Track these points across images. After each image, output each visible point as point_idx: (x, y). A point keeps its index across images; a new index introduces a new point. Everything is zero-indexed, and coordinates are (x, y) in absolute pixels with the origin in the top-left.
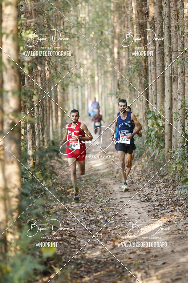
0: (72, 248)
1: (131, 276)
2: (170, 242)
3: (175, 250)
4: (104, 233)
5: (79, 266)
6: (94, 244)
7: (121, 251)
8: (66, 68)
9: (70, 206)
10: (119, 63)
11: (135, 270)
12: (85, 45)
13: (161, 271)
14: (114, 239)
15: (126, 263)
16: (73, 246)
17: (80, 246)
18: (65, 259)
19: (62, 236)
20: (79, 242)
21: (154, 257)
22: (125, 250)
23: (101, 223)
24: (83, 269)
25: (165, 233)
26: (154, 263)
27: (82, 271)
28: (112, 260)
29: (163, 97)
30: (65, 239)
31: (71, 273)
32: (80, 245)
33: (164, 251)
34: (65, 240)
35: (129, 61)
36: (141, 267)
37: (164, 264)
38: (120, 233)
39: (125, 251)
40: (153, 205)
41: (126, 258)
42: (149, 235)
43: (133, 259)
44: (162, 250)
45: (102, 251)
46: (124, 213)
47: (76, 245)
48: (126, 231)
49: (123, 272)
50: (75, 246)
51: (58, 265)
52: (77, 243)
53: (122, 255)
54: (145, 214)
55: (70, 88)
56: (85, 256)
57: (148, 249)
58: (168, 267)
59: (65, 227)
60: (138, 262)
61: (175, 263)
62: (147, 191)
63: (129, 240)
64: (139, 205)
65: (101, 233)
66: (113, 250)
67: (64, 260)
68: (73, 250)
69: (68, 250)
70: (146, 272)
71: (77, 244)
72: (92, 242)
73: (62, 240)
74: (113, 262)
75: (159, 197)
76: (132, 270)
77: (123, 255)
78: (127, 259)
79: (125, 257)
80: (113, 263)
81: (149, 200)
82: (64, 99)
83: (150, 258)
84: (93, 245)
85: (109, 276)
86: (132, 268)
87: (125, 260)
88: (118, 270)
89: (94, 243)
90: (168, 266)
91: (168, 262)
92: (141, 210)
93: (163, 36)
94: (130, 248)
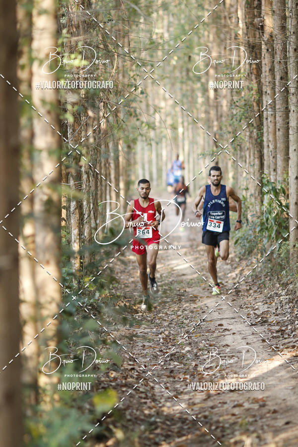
0: (141, 398)
1: (236, 443)
2: (297, 390)
4: (192, 375)
5: (153, 427)
6: (177, 392)
7: (220, 403)
8: (132, 114)
9: (139, 331)
10: (217, 106)
11: (242, 434)
12: (162, 78)
13: (283, 436)
15: (227, 423)
16: (143, 395)
17: (154, 395)
18: (130, 415)
19: (126, 379)
20: (153, 388)
21: (271, 412)
22: (225, 402)
23: (188, 359)
24: (158, 431)
25: (288, 375)
26: (272, 423)
27: (158, 434)
28: (205, 417)
29: (287, 159)
30: (130, 384)
31: (140, 437)
32: (155, 393)
33: (289, 403)
34: (131, 386)
35: (232, 104)
36: (252, 428)
37: (287, 423)
38: (218, 374)
39: (226, 403)
40: (270, 330)
41: (227, 415)
42: (263, 378)
43: (238, 416)
44: (285, 401)
45: (189, 403)
46: (224, 343)
47: (148, 394)
48: (227, 371)
49: (223, 436)
50: (146, 395)
51: (119, 425)
52: (149, 389)
53: (221, 409)
54: (258, 345)
55: (139, 146)
56: (163, 411)
57: (262, 400)
58: (294, 429)
59: (130, 365)
60: (247, 420)
62: (262, 308)
64: (248, 331)
65: (187, 374)
66: (206, 402)
67: (129, 417)
68: (143, 401)
69: (135, 401)
70: (258, 437)
71: (150, 392)
72: (173, 389)
73: (125, 385)
74: (207, 420)
75: (279, 318)
76: (237, 433)
77: (223, 410)
78: (229, 417)
79: (225, 413)
80: (207, 423)
81: (264, 322)
82: (129, 163)
83: (265, 415)
84: (175, 393)
85: (201, 442)
86: (236, 430)
87: (226, 417)
88: (216, 433)
89: (176, 390)
90: (295, 427)
91: (294, 421)
92: (251, 338)
93: (286, 63)
94: (233, 399)
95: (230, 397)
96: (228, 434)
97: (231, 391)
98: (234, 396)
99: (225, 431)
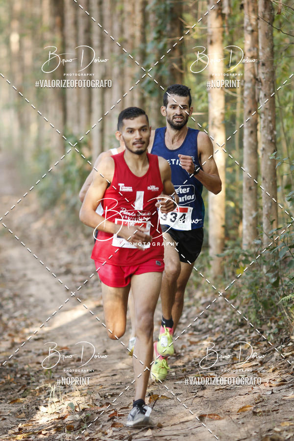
1: (41, 390)
2: (101, 338)
3: (108, 351)
7: (25, 351)
10: (20, 57)
11: (46, 382)
14: (13, 333)
15: (33, 371)
21: (75, 360)
22: (29, 350)
25: (92, 324)
28: (11, 365)
36: (56, 376)
37: (92, 371)
38: (23, 323)
40: (75, 281)
41: (32, 363)
48: (31, 320)
49: (28, 384)
53: (26, 357)
54: (62, 294)
57: (66, 348)
58: (98, 376)
61: (110, 370)
62: (65, 258)
63: (37, 335)
64: (50, 280)
66: (11, 350)
74: (12, 368)
75: (83, 269)
76: (42, 381)
77: (28, 359)
78: (34, 365)
79: (30, 361)
80: (12, 371)
81: (68, 272)
83: (69, 363)
85: (6, 390)
86: (41, 378)
87: (31, 366)
88: (21, 381)
90: (99, 374)
91: (99, 369)
92: (55, 288)
94: (38, 347)
95: (35, 346)
96: (33, 382)
97: (36, 340)
98: (39, 345)
99: (30, 379)
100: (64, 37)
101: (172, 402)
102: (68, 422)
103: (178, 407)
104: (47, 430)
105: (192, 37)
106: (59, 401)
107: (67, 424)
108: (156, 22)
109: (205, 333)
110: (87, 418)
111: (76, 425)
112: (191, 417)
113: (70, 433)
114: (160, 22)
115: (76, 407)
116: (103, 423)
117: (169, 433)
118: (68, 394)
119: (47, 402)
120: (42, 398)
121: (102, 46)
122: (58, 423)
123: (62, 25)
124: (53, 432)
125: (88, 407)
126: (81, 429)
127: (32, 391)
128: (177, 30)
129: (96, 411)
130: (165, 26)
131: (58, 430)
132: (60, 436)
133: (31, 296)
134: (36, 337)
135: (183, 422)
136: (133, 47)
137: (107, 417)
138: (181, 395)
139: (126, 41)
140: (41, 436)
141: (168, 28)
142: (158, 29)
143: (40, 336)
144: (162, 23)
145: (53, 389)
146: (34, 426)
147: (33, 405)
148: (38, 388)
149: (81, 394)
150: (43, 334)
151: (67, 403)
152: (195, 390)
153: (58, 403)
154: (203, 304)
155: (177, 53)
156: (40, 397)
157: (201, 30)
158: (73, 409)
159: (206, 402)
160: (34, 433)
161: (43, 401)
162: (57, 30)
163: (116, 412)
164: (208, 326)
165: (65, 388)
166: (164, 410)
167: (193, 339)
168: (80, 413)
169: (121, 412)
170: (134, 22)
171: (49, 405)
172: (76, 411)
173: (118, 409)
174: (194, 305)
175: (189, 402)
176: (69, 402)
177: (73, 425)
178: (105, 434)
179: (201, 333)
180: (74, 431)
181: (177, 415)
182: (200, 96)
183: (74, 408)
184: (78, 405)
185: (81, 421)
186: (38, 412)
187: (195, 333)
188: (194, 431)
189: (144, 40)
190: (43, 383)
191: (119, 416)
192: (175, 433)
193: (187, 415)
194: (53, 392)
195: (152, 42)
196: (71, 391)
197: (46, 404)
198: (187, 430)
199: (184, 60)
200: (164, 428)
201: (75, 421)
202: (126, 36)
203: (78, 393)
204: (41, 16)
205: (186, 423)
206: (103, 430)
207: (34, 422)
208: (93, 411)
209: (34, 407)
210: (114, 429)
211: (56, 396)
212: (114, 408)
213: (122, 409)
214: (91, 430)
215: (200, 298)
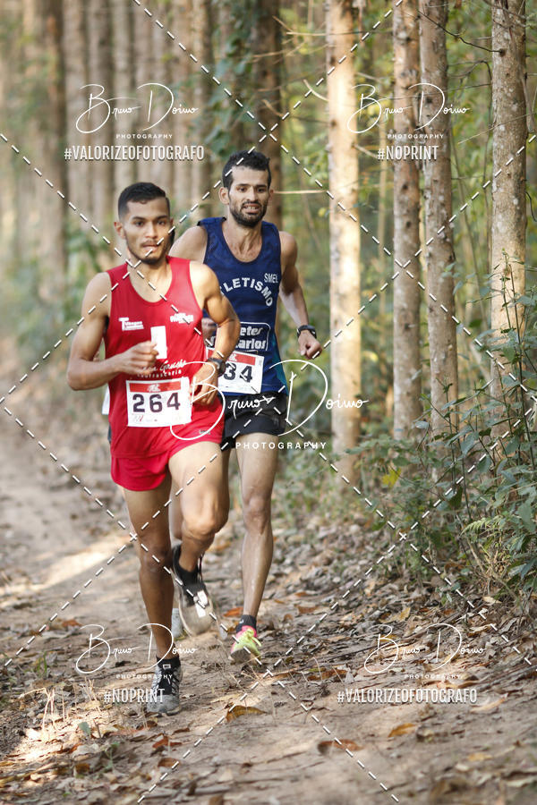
1: (28, 700)
2: (136, 603)
11: (38, 684)
15: (12, 664)
22: (7, 627)
25: (120, 578)
33: (121, 628)
36: (56, 674)
37: (120, 664)
39: (8, 629)
41: (11, 650)
42: (75, 583)
43: (32, 652)
44: (114, 625)
48: (8, 571)
54: (64, 524)
57: (73, 623)
58: (133, 673)
60: (47, 659)
62: (68, 457)
63: (19, 599)
64: (42, 498)
70: (69, 689)
76: (30, 682)
81: (72, 484)
83: (79, 649)
86: (28, 678)
87: (9, 655)
90: (134, 670)
91: (132, 661)
92: (51, 513)
93: (109, 16)
94: (21, 621)
95: (15, 619)
96: (14, 685)
97: (17, 607)
98: (23, 616)
99: (7, 680)
100: (62, 54)
101: (269, 719)
102: (79, 758)
103: (280, 729)
104: (40, 773)
105: (297, 53)
106: (61, 720)
107: (76, 762)
108: (232, 24)
109: (326, 592)
110: (114, 749)
111: (93, 763)
112: (304, 747)
113: (83, 778)
114: (238, 24)
115: (93, 730)
116: (143, 760)
117: (264, 776)
118: (78, 707)
119: (39, 721)
120: (31, 713)
121: (132, 70)
122: (61, 759)
123: (59, 32)
124: (51, 776)
125: (116, 730)
126: (103, 769)
127: (12, 701)
128: (270, 39)
129: (130, 737)
130: (249, 32)
131: (61, 772)
132: (64, 783)
133: (7, 527)
134: (18, 603)
135: (289, 756)
136: (189, 71)
137: (149, 747)
138: (284, 707)
139: (176, 60)
140: (30, 784)
141: (254, 35)
142: (235, 37)
143: (24, 601)
144: (242, 27)
145: (51, 698)
146: (17, 765)
147: (14, 727)
148: (22, 695)
149: (101, 706)
150: (31, 597)
151: (76, 723)
152: (309, 696)
153: (60, 723)
154: (322, 540)
155: (270, 80)
156: (27, 712)
157: (314, 39)
158: (87, 734)
159: (331, 719)
160: (16, 779)
161: (31, 720)
162: (49, 40)
163: (166, 738)
164: (332, 579)
165: (72, 695)
166: (253, 734)
167: (305, 604)
168: (101, 741)
169: (176, 738)
170: (192, 26)
171: (43, 726)
172: (93, 737)
173: (170, 732)
174: (306, 543)
175: (300, 718)
176: (81, 721)
177: (87, 762)
178: (147, 779)
179: (319, 592)
180: (91, 773)
181: (278, 743)
182: (314, 160)
183: (89, 732)
184: (97, 726)
185: (103, 755)
186: (24, 740)
187: (308, 592)
188: (310, 771)
189: (209, 58)
190: (31, 685)
191: (173, 745)
192: (275, 775)
193: (297, 743)
194: (50, 703)
195: (225, 61)
196: (83, 701)
197: (37, 725)
198: (296, 769)
199: (283, 94)
200: (256, 768)
201: (91, 755)
202: (176, 52)
203: (96, 704)
204: (21, 16)
205: (295, 758)
206: (144, 772)
207: (15, 758)
208: (124, 736)
209: (16, 730)
210: (162, 769)
211: (56, 710)
212: (162, 731)
213: (176, 732)
214: (120, 771)
215: (317, 528)
